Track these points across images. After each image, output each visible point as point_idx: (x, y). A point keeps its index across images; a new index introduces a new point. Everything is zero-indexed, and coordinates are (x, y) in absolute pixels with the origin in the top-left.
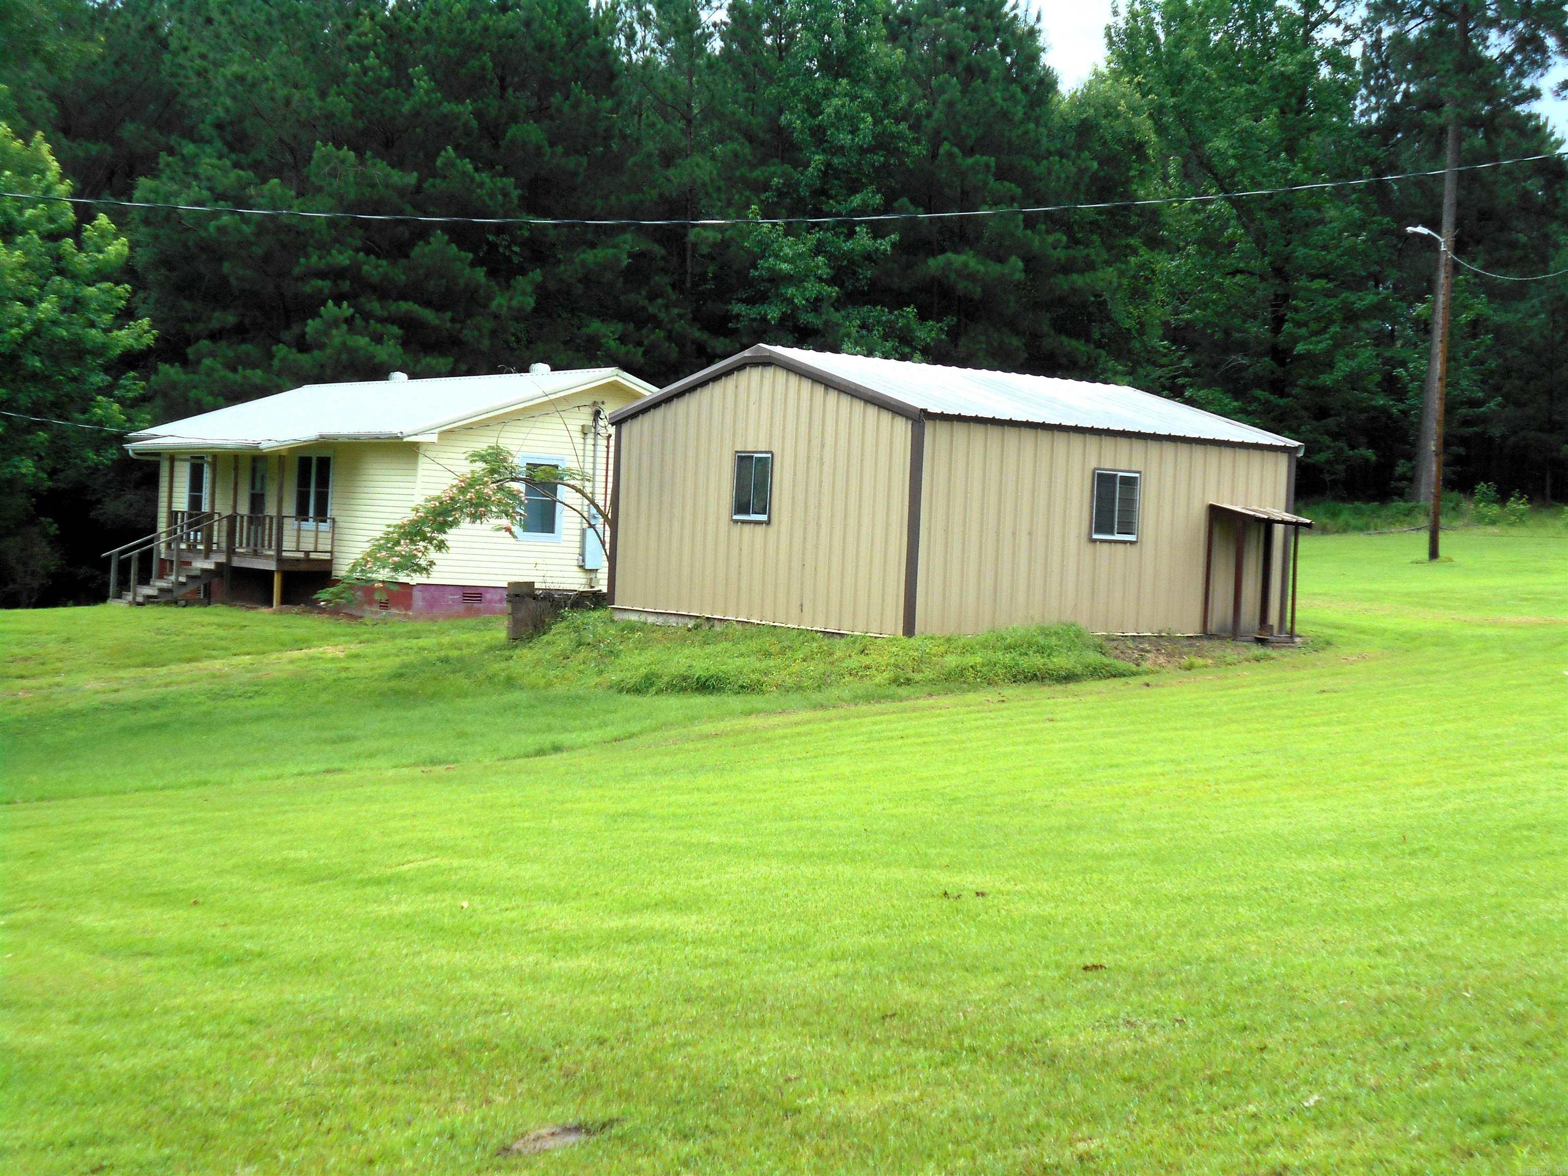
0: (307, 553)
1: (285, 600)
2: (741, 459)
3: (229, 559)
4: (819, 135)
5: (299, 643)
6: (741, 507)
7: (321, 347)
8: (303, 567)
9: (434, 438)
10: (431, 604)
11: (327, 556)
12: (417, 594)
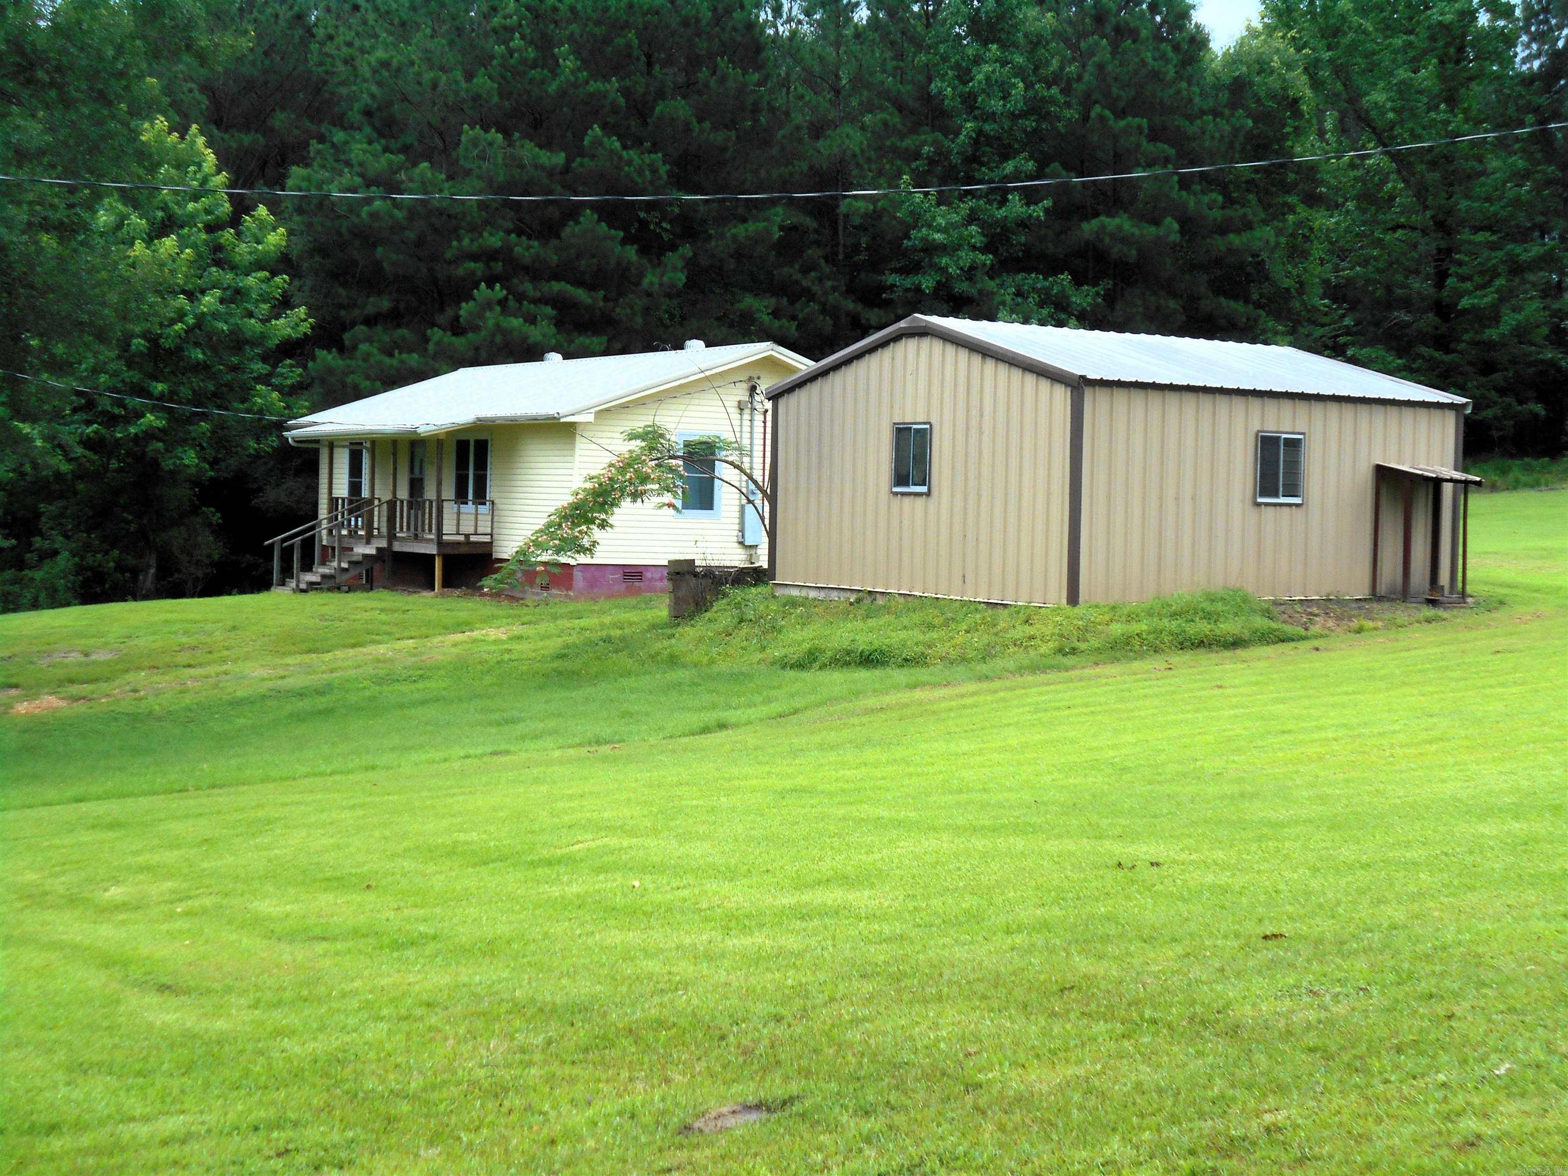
0: (467, 536)
1: (447, 584)
2: (899, 430)
3: (390, 544)
4: (969, 102)
5: (461, 627)
6: (901, 479)
7: (476, 329)
8: (463, 550)
9: (590, 418)
10: (592, 584)
11: (487, 539)
12: (578, 575)
